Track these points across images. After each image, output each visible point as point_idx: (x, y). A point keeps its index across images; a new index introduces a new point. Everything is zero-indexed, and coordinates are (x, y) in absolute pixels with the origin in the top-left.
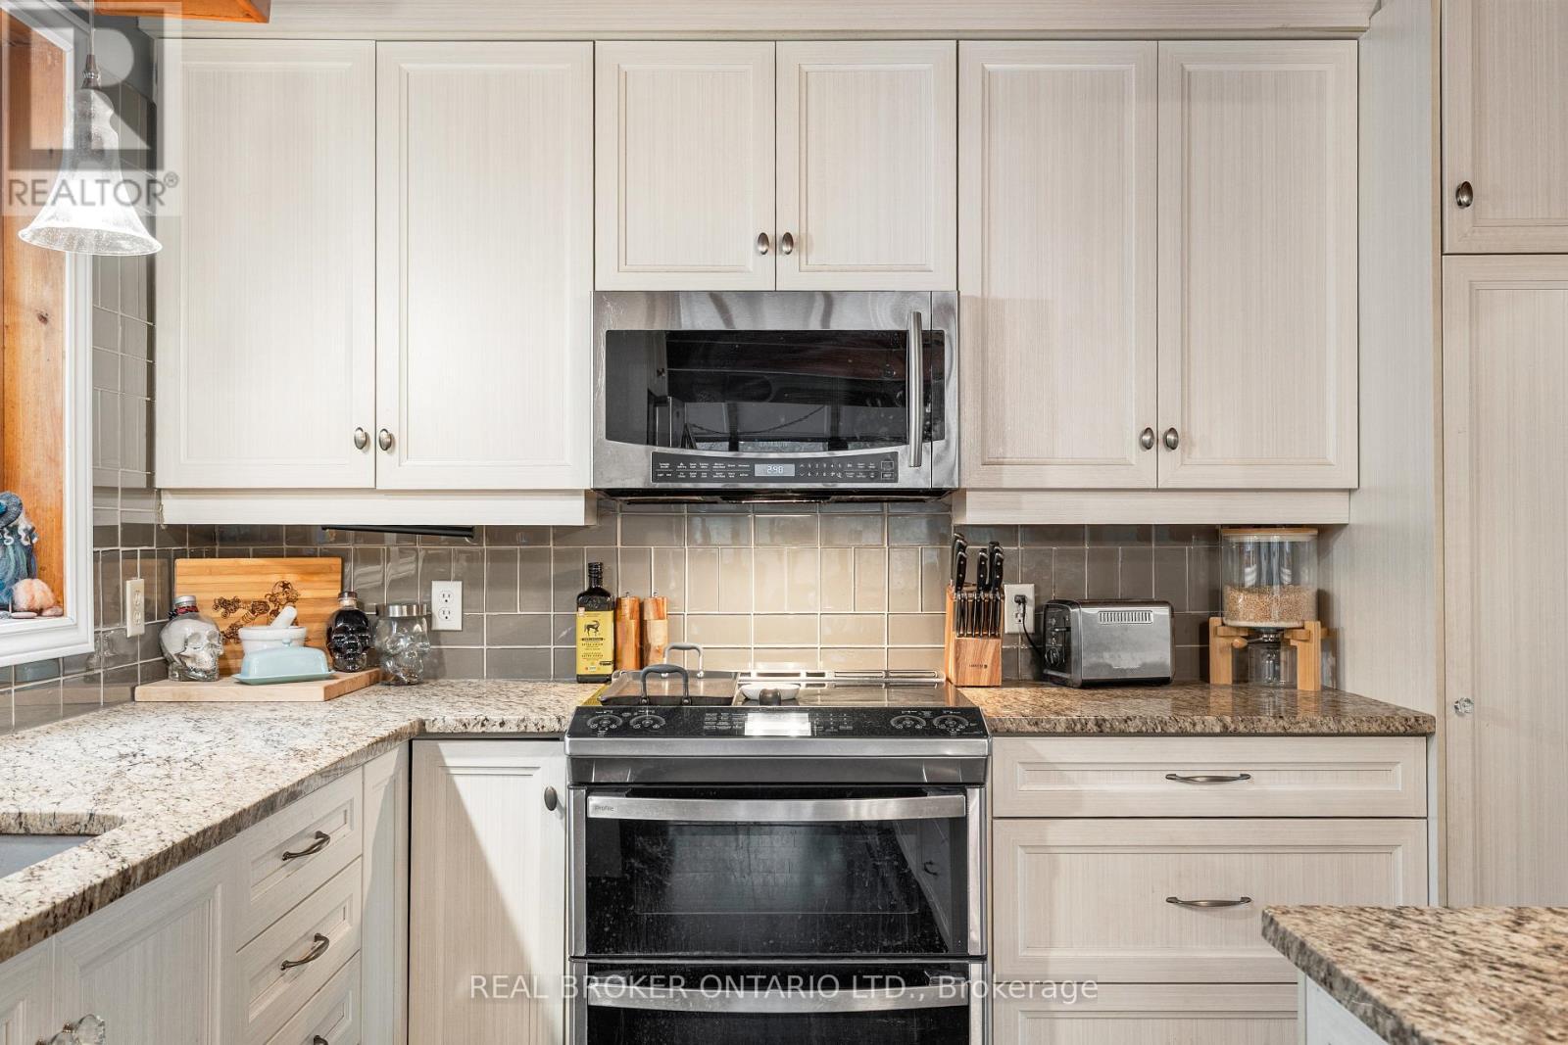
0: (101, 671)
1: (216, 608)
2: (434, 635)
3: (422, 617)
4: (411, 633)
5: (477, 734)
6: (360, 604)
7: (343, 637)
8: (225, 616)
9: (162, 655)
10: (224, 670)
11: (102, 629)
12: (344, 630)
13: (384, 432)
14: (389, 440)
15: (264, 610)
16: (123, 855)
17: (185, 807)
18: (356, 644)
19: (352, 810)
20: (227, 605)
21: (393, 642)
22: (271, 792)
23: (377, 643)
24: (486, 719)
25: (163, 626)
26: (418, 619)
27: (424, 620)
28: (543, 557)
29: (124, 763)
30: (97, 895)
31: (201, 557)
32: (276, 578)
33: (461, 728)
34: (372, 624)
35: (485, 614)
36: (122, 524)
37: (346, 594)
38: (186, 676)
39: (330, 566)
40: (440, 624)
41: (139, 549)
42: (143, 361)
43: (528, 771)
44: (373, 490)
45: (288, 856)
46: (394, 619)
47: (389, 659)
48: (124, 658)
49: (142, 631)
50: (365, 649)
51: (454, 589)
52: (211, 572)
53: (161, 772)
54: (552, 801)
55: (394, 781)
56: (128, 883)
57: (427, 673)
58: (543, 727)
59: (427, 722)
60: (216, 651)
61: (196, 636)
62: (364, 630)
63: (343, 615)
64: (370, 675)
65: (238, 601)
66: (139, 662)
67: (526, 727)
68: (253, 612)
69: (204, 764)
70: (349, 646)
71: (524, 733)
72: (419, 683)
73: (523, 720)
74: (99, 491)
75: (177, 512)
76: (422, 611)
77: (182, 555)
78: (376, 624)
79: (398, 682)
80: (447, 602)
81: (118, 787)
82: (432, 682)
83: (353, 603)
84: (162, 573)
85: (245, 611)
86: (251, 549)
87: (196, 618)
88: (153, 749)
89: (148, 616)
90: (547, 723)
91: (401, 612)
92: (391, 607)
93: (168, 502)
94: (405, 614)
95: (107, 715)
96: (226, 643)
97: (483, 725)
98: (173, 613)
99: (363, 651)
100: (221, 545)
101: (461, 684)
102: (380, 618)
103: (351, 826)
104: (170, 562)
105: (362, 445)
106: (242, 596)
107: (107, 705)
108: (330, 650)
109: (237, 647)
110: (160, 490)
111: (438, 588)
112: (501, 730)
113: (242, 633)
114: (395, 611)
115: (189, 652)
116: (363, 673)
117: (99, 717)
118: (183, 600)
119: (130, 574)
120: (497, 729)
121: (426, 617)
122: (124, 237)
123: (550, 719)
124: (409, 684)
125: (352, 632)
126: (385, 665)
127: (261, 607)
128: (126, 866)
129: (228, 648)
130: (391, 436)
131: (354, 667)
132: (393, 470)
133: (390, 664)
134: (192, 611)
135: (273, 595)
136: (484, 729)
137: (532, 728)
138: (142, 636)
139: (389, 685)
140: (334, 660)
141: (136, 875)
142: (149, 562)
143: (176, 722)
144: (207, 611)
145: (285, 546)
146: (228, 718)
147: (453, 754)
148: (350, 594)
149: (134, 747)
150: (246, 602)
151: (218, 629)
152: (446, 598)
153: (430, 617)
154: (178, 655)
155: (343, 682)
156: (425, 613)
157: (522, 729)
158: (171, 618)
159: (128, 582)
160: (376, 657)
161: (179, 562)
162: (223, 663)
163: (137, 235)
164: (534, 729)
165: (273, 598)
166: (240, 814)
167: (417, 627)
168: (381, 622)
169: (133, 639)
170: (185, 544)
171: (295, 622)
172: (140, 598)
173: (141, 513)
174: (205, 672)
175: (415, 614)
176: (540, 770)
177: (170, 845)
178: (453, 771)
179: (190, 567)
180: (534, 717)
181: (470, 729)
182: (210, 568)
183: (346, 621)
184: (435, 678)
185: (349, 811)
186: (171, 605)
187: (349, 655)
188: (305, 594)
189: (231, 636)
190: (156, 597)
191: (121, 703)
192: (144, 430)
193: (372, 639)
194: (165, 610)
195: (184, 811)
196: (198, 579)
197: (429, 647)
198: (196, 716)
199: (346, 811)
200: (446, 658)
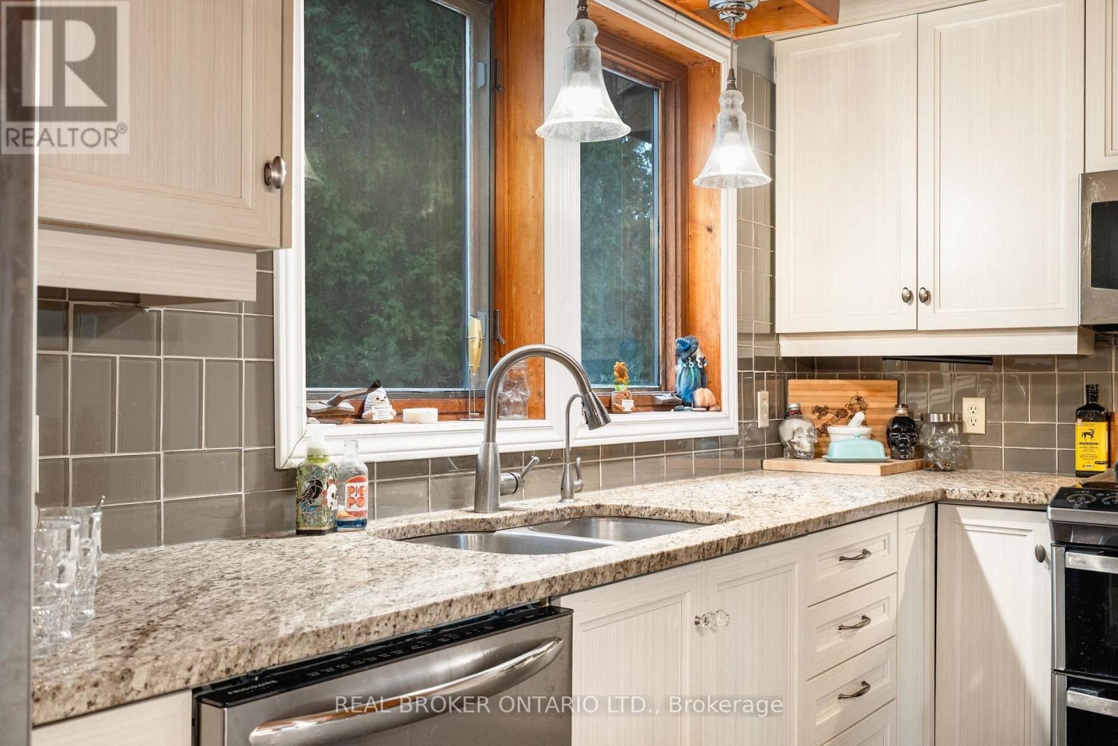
0: (743, 448)
1: (814, 412)
2: (964, 437)
3: (954, 423)
4: (945, 433)
5: (984, 502)
6: (911, 413)
7: (897, 435)
8: (819, 418)
9: (780, 442)
10: (818, 452)
11: (744, 422)
12: (898, 430)
13: (923, 290)
14: (926, 295)
15: (843, 415)
16: (740, 529)
17: (777, 515)
18: (907, 440)
19: (889, 539)
20: (821, 411)
21: (933, 439)
22: (829, 513)
23: (921, 441)
24: (991, 492)
25: (780, 423)
26: (950, 425)
27: (956, 425)
28: (1051, 380)
29: (750, 495)
30: (725, 544)
31: (806, 379)
32: (853, 394)
33: (972, 497)
34: (919, 427)
35: (1003, 423)
36: (755, 357)
37: (900, 406)
38: (794, 455)
39: (889, 386)
40: (969, 429)
41: (765, 372)
42: (768, 251)
43: (1024, 532)
44: (915, 331)
45: (842, 559)
46: (934, 423)
47: (929, 452)
48: (756, 442)
49: (768, 425)
50: (913, 444)
51: (980, 403)
52: (810, 388)
53: (769, 500)
54: (1041, 556)
55: (923, 529)
56: (741, 543)
57: (959, 463)
58: (1034, 500)
59: (947, 491)
60: (813, 440)
61: (800, 429)
62: (912, 431)
63: (897, 420)
64: (917, 463)
65: (828, 408)
66: (766, 445)
67: (1020, 499)
68: (838, 417)
69: (794, 499)
70: (901, 442)
71: (1019, 504)
72: (951, 471)
73: (1019, 494)
74: (742, 336)
75: (789, 349)
76: (954, 418)
77: (793, 377)
78: (921, 426)
79: (936, 469)
80: (974, 413)
81: (744, 505)
82: (962, 471)
83: (906, 412)
84: (780, 388)
85: (832, 415)
86: (837, 374)
87: (801, 418)
88: (767, 491)
89: (771, 416)
90: (1037, 497)
91: (939, 418)
92: (931, 415)
93: (783, 342)
94: (942, 420)
95: (746, 474)
96: (819, 436)
97: (988, 496)
98: (786, 414)
99: (911, 446)
100: (818, 372)
101: (984, 473)
102: (924, 423)
103: (889, 550)
104: (785, 381)
105: (908, 299)
106: (829, 405)
107: (746, 470)
108: (889, 444)
109: (827, 439)
110: (778, 334)
111: (968, 403)
112: (1001, 500)
113: (830, 429)
114: (935, 418)
115: (796, 439)
116: (911, 461)
117: (742, 475)
118: (793, 406)
119: (760, 388)
120: (998, 499)
121: (958, 423)
122: (751, 177)
123: (1040, 495)
124: (944, 470)
125: (904, 432)
126: (927, 457)
127: (842, 413)
128: (740, 534)
129: (821, 439)
130: (928, 293)
131: (905, 456)
132: (929, 317)
133: (930, 455)
134: (798, 413)
135: (850, 405)
136: (988, 499)
137: (1025, 501)
138: (767, 428)
139: (930, 470)
140: (892, 451)
141: (746, 539)
142: (771, 381)
143: (785, 480)
144: (808, 414)
145: (860, 372)
146: (815, 480)
147: (968, 516)
148: (903, 406)
149: (758, 489)
150: (832, 409)
151: (814, 425)
152: (973, 410)
153: (961, 424)
154: (789, 441)
155: (895, 465)
156: (957, 420)
157: (1018, 500)
158: (785, 418)
159: (759, 393)
160: (921, 451)
161: (791, 382)
162: (818, 450)
163: (757, 174)
164: (1027, 502)
165: (851, 407)
166: (808, 521)
167: (951, 430)
168: (925, 426)
169: (762, 429)
170: (795, 371)
171: (864, 423)
172: (766, 404)
173: (766, 350)
174: (805, 453)
175: (949, 420)
176: (1033, 532)
177: (766, 528)
178: (967, 528)
179: (797, 385)
180: (1027, 493)
181: (978, 498)
182: (809, 385)
183: (899, 424)
184: (965, 468)
185: (887, 541)
186: (786, 410)
187: (902, 448)
188: (872, 405)
189: (823, 432)
190: (776, 404)
191: (755, 469)
192: (769, 296)
193: (918, 438)
194: (782, 412)
195: (777, 516)
196: (802, 392)
197: (957, 444)
198: (797, 478)
199: (885, 541)
200: (974, 453)
